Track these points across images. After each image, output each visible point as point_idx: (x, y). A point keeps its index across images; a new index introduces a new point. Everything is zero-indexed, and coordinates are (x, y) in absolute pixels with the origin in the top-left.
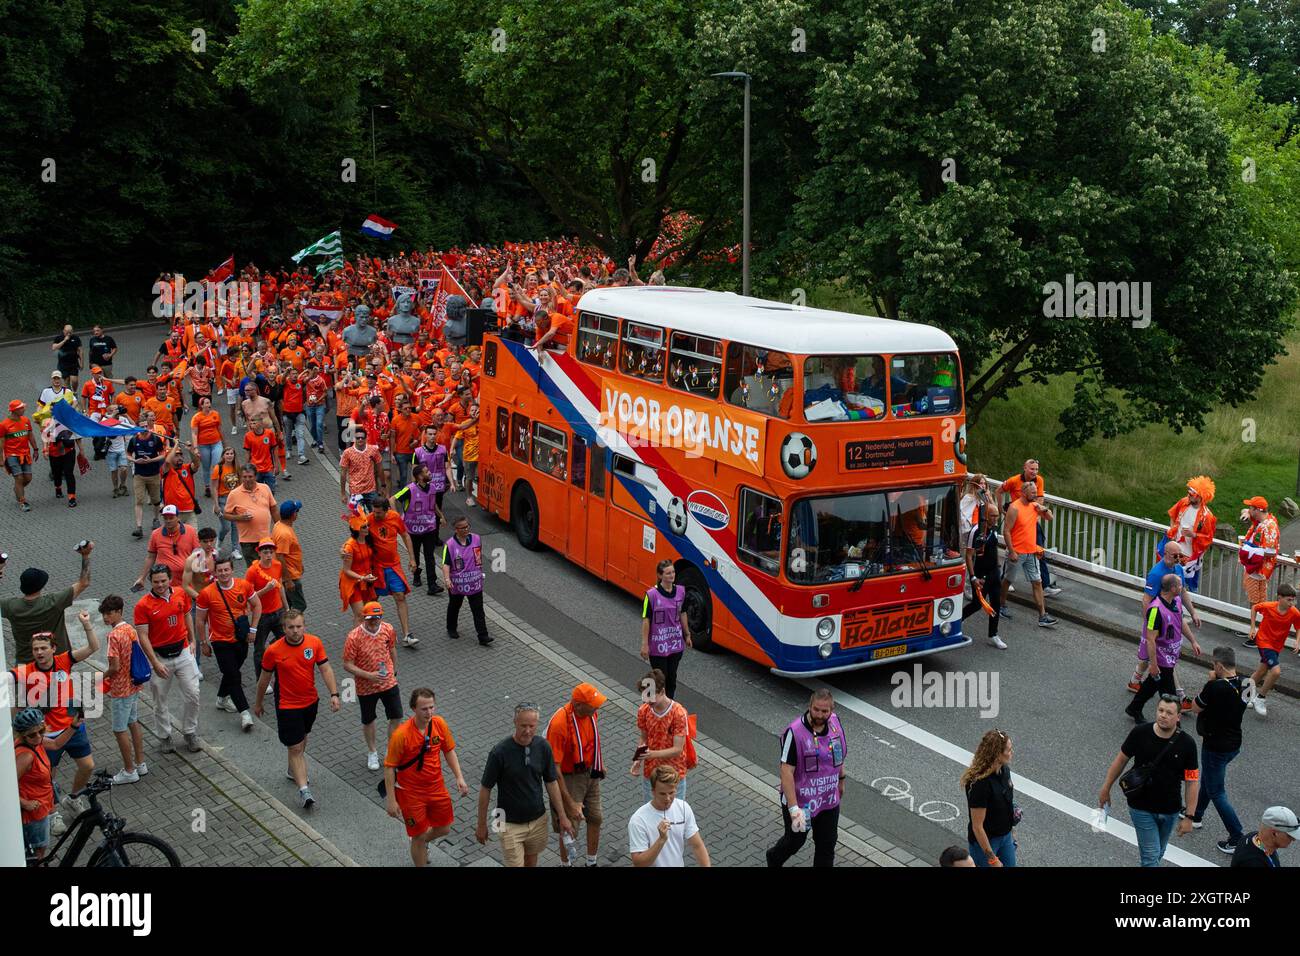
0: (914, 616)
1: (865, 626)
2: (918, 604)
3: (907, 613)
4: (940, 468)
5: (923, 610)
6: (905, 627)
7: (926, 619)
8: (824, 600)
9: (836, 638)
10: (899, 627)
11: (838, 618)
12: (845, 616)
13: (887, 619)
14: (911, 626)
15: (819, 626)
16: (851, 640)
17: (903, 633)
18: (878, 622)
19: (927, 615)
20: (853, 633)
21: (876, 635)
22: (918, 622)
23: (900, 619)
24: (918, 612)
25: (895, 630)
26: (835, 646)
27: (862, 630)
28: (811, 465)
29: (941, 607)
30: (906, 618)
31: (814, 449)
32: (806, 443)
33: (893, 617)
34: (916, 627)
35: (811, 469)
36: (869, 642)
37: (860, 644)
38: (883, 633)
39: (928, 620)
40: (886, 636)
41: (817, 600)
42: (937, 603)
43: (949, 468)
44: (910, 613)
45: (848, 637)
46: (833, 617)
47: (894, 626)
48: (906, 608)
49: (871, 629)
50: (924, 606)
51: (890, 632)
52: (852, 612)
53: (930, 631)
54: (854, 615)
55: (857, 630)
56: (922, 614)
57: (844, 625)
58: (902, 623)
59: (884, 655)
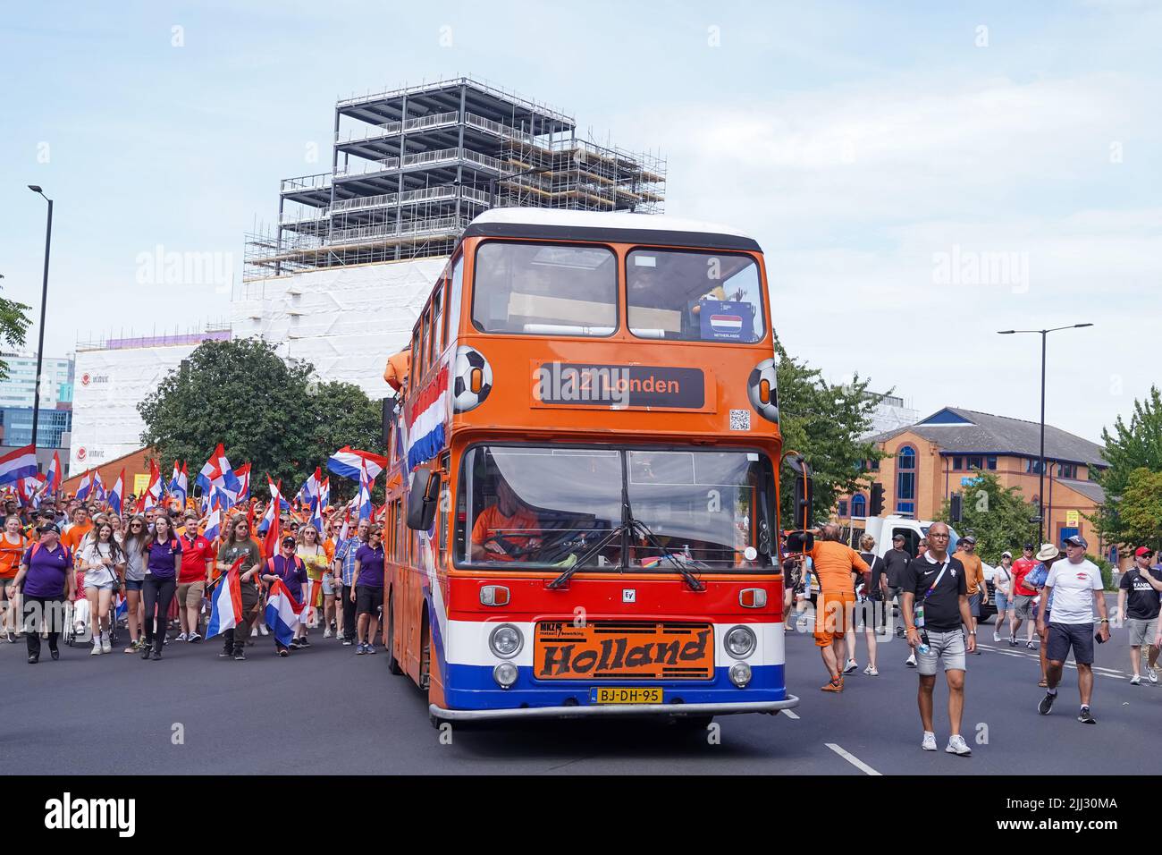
0: (677, 643)
1: (579, 649)
2: (683, 627)
3: (660, 636)
5: (694, 635)
6: (660, 659)
7: (700, 654)
8: (499, 596)
9: (526, 658)
10: (647, 660)
11: (528, 629)
12: (543, 625)
13: (622, 644)
14: (672, 660)
15: (494, 638)
16: (555, 668)
17: (657, 669)
18: (607, 645)
19: (702, 647)
20: (558, 656)
21: (603, 665)
22: (684, 657)
23: (649, 647)
24: (684, 639)
25: (641, 662)
26: (521, 670)
27: (574, 654)
28: (484, 392)
29: (729, 640)
30: (662, 647)
31: (487, 368)
32: (476, 361)
33: (635, 640)
34: (681, 664)
35: (481, 399)
36: (590, 674)
37: (572, 675)
38: (617, 664)
39: (703, 655)
40: (625, 669)
41: (488, 594)
42: (721, 630)
43: (741, 422)
44: (670, 639)
45: (549, 663)
46: (518, 624)
47: (638, 656)
48: (660, 628)
49: (593, 654)
50: (695, 631)
51: (631, 663)
52: (553, 621)
53: (710, 674)
54: (559, 627)
55: (567, 651)
56: (689, 646)
57: (540, 640)
58: (654, 653)
59: (617, 699)
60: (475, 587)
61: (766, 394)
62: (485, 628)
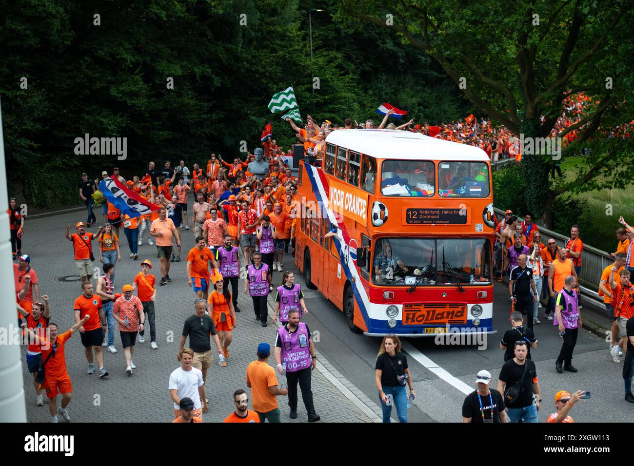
0: (454, 312)
1: (418, 314)
2: (456, 305)
3: (448, 309)
4: (472, 227)
5: (460, 309)
6: (447, 317)
7: (462, 315)
8: (390, 295)
9: (399, 317)
10: (442, 317)
11: (400, 307)
12: (405, 306)
13: (434, 312)
14: (452, 317)
15: (388, 310)
16: (410, 320)
17: (446, 321)
18: (428, 312)
19: (463, 312)
20: (411, 316)
21: (427, 319)
22: (456, 316)
23: (443, 313)
24: (456, 310)
25: (440, 318)
26: (398, 322)
27: (417, 315)
28: (385, 219)
29: (473, 309)
30: (448, 313)
31: (386, 211)
32: (382, 207)
33: (439, 311)
34: (455, 319)
35: (384, 222)
36: (422, 323)
37: (416, 323)
38: (432, 319)
39: (463, 316)
40: (435, 321)
41: (386, 294)
42: (470, 306)
43: (479, 228)
44: (451, 310)
45: (408, 318)
46: (397, 305)
47: (440, 316)
48: (448, 306)
49: (423, 316)
50: (460, 307)
51: (437, 319)
52: (409, 304)
53: (465, 322)
54: (411, 306)
55: (414, 315)
56: (459, 312)
57: (404, 311)
58: (445, 315)
59: (432, 331)
60: (381, 292)
61: (489, 218)
62: (385, 307)
